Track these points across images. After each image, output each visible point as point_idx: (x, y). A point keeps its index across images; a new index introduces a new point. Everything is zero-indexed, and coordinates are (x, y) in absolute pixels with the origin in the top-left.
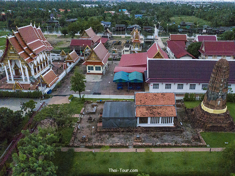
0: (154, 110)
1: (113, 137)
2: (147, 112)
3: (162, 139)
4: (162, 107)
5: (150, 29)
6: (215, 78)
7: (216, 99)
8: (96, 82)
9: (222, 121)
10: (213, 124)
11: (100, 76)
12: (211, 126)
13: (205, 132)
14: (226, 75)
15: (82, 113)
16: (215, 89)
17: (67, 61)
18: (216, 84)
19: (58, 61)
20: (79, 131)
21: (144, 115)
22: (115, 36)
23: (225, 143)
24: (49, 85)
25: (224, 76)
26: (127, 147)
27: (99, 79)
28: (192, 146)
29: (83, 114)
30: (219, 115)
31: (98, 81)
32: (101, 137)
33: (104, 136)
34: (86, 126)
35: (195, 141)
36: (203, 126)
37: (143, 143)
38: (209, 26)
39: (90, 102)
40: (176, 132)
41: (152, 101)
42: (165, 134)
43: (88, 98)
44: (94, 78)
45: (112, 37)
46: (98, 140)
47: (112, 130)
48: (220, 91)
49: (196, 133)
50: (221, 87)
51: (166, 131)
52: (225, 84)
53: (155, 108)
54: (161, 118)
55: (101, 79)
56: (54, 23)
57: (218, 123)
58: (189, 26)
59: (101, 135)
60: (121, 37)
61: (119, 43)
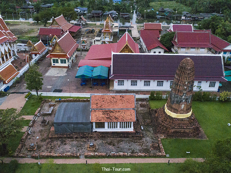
0: (111, 114)
1: (65, 144)
2: (103, 116)
3: (118, 147)
4: (120, 110)
5: (128, 16)
6: (178, 80)
7: (179, 102)
8: (60, 77)
9: (186, 126)
10: (176, 129)
11: (65, 70)
12: (174, 132)
13: (166, 138)
14: (190, 77)
15: (36, 115)
16: (178, 92)
17: (33, 52)
18: (180, 86)
19: (25, 52)
20: (29, 137)
21: (100, 120)
22: (89, 24)
23: (187, 152)
24: (6, 81)
25: (188, 78)
26: (77, 157)
27: (63, 73)
28: (150, 157)
29: (38, 116)
30: (182, 120)
31: (63, 75)
32: (52, 144)
33: (55, 142)
34: (38, 130)
35: (154, 150)
36: (165, 131)
37: (96, 153)
38: (188, 13)
39: (48, 101)
40: (135, 138)
41: (109, 104)
42: (122, 141)
43: (48, 95)
44: (58, 72)
45: (87, 24)
46: (48, 148)
47: (65, 136)
48: (184, 94)
49: (157, 140)
50: (185, 90)
51: (124, 137)
52: (189, 87)
53: (113, 112)
54: (119, 123)
55: (66, 73)
56: (29, 8)
57: (181, 128)
58: (168, 12)
59: (52, 141)
60: (95, 24)
61: (92, 32)
